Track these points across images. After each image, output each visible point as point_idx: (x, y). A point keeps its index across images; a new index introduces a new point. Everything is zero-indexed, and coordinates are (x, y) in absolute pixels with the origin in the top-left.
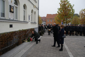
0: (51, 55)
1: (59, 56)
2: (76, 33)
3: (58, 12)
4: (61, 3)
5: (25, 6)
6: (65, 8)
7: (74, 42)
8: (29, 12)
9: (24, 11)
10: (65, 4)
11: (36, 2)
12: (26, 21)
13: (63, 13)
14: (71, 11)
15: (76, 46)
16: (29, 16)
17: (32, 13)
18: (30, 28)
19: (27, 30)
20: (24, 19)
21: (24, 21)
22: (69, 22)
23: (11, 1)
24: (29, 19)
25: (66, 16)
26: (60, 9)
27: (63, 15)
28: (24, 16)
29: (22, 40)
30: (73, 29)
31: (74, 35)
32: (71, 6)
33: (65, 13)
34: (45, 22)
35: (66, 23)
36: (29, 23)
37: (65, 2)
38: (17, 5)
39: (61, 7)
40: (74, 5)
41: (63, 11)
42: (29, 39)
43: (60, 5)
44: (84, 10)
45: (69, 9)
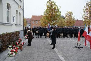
0: (41, 59)
1: (50, 59)
2: (63, 35)
3: (44, 13)
4: (47, 4)
5: (8, 6)
6: (52, 10)
7: (62, 44)
8: (13, 13)
9: (8, 11)
10: (51, 6)
11: (21, 2)
12: (10, 23)
13: (49, 14)
14: (58, 13)
15: (65, 47)
16: (14, 18)
17: (16, 14)
18: (15, 31)
19: (12, 33)
20: (8, 21)
21: (8, 23)
22: (56, 24)
24: (14, 21)
25: (52, 17)
26: (47, 10)
28: (8, 18)
29: (7, 45)
30: (60, 31)
31: (61, 37)
32: (58, 8)
33: (51, 15)
34: (30, 25)
35: (53, 25)
36: (14, 25)
37: (52, 3)
39: (47, 8)
40: (60, 7)
41: (50, 13)
42: (15, 43)
43: (47, 6)
44: (69, 12)
45: (55, 10)
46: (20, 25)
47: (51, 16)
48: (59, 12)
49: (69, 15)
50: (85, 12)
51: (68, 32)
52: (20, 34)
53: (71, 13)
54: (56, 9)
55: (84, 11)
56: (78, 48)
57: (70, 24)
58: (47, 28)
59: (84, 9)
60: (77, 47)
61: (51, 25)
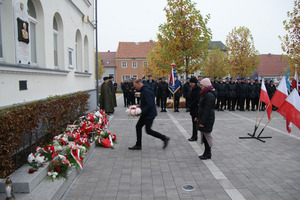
1: (176, 163)
3: (159, 36)
4: (168, 8)
6: (184, 26)
9: (55, 35)
10: (182, 13)
11: (88, 4)
12: (61, 69)
13: (175, 40)
14: (202, 35)
16: (70, 53)
17: (76, 41)
21: (56, 67)
22: (196, 69)
23: (22, 5)
24: (71, 63)
25: (185, 49)
26: (167, 26)
27: (178, 47)
28: (56, 54)
32: (201, 18)
33: (181, 41)
35: (187, 72)
36: (72, 75)
37: (182, 4)
38: (35, 17)
39: (169, 20)
40: (208, 16)
41: (176, 35)
43: (167, 15)
44: (239, 31)
45: (193, 27)
46: (87, 74)
47: (180, 45)
48: (206, 31)
49: (240, 38)
50: (291, 30)
51: (232, 93)
52: (88, 101)
53: (245, 33)
54: (197, 21)
55: (287, 28)
56: (258, 138)
57: (242, 69)
58: (167, 81)
59: (288, 21)
60: (253, 137)
61: (180, 72)
